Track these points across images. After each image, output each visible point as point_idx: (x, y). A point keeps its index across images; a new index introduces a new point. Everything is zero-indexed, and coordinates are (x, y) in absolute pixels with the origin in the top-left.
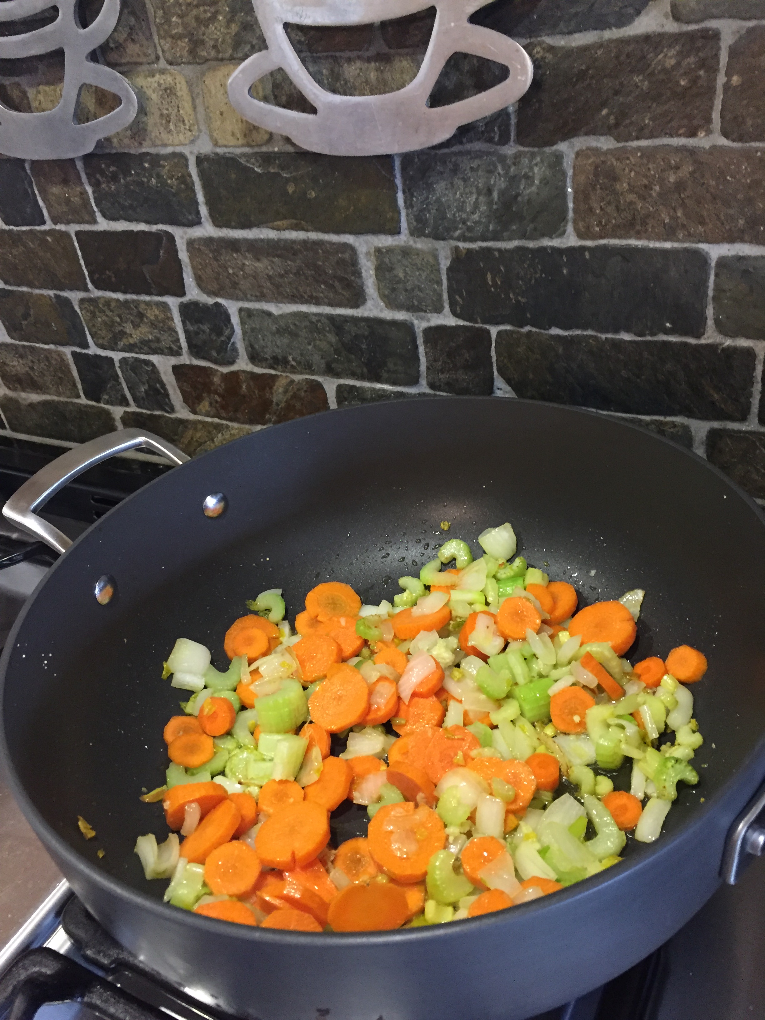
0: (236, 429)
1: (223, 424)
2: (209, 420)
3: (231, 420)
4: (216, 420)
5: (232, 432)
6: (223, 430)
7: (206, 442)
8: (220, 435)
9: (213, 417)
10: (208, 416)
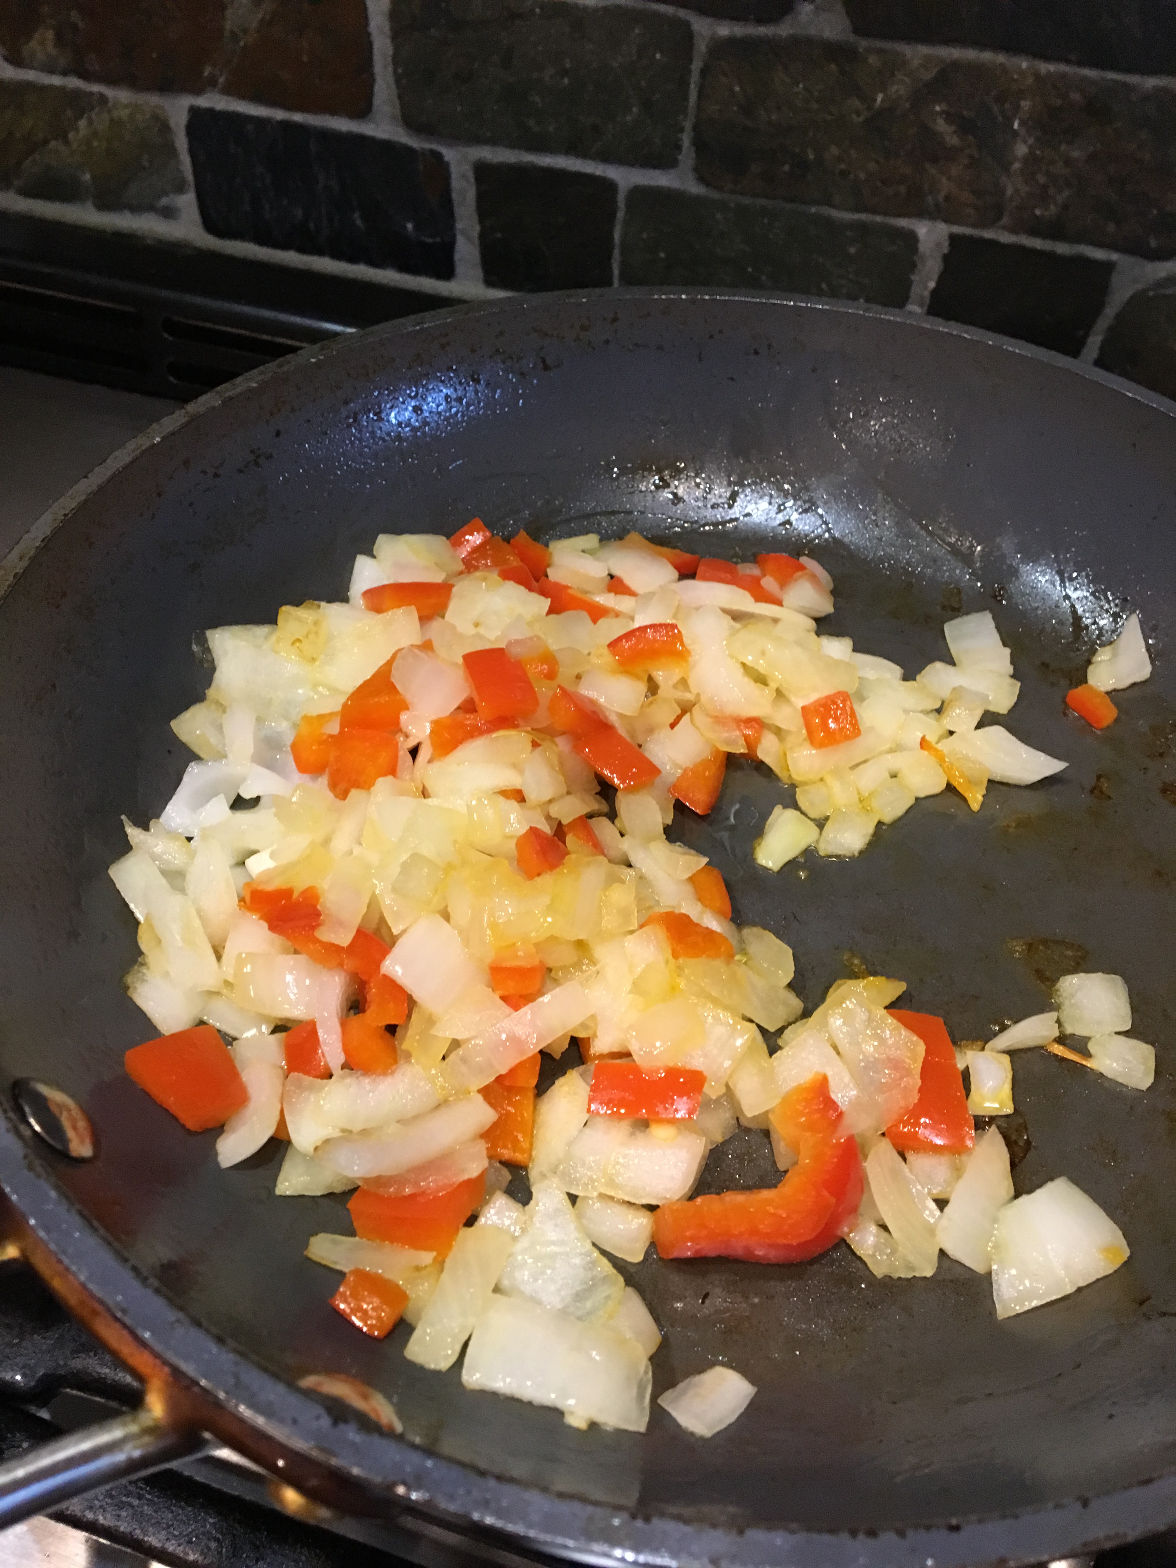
0: (126, 106)
1: (91, 94)
2: (56, 80)
3: (111, 81)
4: (73, 82)
5: (115, 114)
6: (93, 109)
7: (46, 142)
8: (82, 123)
9: (64, 73)
10: (52, 71)
